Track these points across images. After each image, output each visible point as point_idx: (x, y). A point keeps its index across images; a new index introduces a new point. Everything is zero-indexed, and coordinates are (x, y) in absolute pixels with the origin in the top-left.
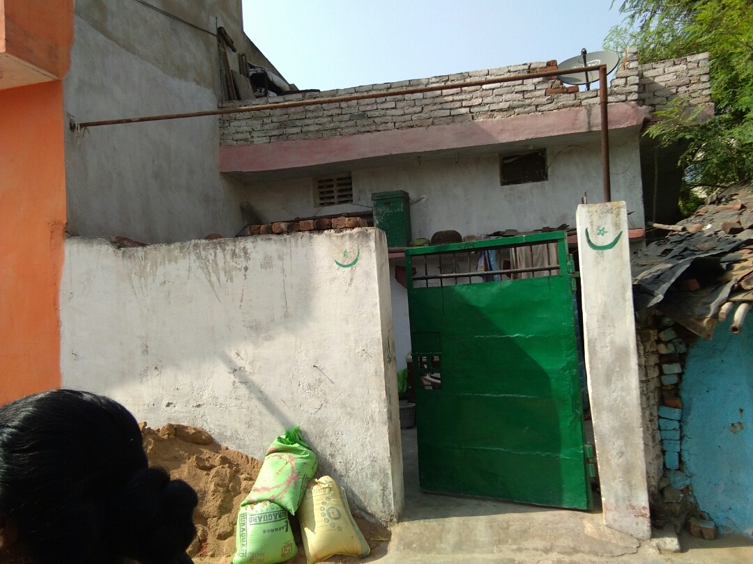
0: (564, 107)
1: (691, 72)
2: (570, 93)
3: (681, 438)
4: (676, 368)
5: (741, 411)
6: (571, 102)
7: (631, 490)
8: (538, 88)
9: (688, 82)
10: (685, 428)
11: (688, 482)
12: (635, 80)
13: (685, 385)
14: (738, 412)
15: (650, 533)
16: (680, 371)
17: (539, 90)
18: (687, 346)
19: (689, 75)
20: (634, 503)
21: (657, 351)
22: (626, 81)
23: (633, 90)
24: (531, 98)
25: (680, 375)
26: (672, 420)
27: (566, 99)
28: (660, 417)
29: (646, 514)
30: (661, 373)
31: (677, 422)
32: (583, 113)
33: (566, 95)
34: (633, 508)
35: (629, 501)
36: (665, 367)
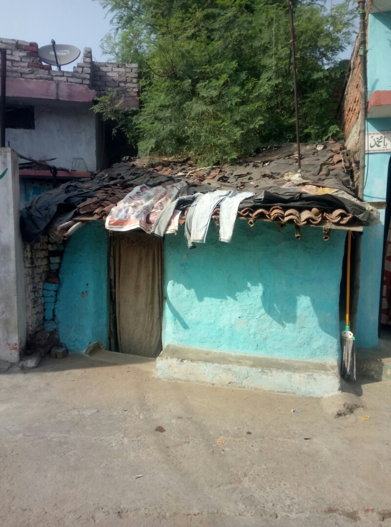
0: (41, 78)
1: (128, 75)
2: (46, 69)
3: (56, 301)
4: (57, 260)
5: (87, 284)
6: (46, 76)
7: (8, 334)
8: (23, 60)
9: (125, 80)
10: (58, 295)
11: (55, 327)
12: (88, 70)
13: (62, 270)
14: (86, 285)
15: (19, 358)
16: (59, 261)
17: (23, 62)
18: (64, 247)
19: (126, 76)
20: (10, 342)
21: (47, 249)
22: (83, 70)
23: (86, 77)
24: (18, 67)
25: (60, 264)
26: (50, 291)
27: (43, 73)
28: (44, 289)
29: (17, 348)
30: (49, 263)
31: (53, 292)
32: (53, 86)
33: (42, 70)
34: (9, 345)
35: (7, 341)
36: (51, 258)
